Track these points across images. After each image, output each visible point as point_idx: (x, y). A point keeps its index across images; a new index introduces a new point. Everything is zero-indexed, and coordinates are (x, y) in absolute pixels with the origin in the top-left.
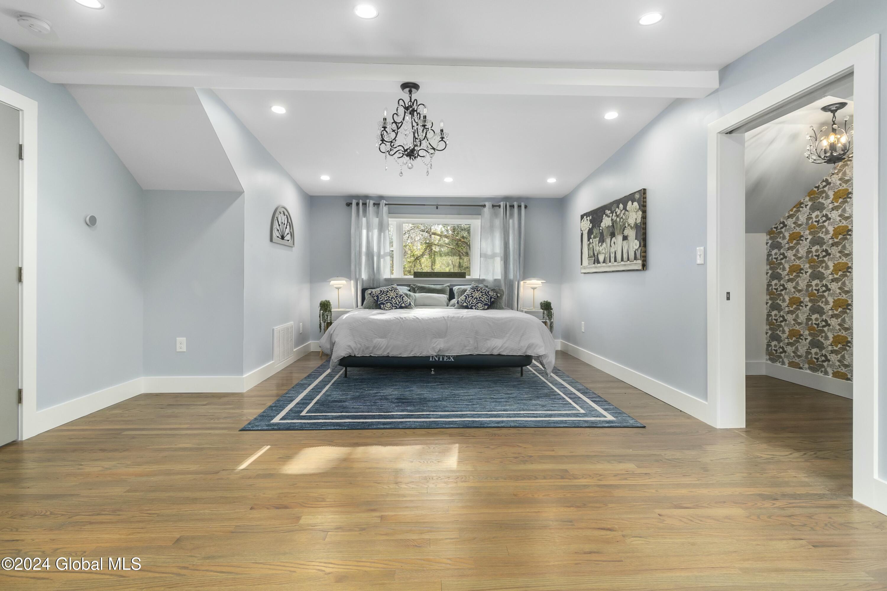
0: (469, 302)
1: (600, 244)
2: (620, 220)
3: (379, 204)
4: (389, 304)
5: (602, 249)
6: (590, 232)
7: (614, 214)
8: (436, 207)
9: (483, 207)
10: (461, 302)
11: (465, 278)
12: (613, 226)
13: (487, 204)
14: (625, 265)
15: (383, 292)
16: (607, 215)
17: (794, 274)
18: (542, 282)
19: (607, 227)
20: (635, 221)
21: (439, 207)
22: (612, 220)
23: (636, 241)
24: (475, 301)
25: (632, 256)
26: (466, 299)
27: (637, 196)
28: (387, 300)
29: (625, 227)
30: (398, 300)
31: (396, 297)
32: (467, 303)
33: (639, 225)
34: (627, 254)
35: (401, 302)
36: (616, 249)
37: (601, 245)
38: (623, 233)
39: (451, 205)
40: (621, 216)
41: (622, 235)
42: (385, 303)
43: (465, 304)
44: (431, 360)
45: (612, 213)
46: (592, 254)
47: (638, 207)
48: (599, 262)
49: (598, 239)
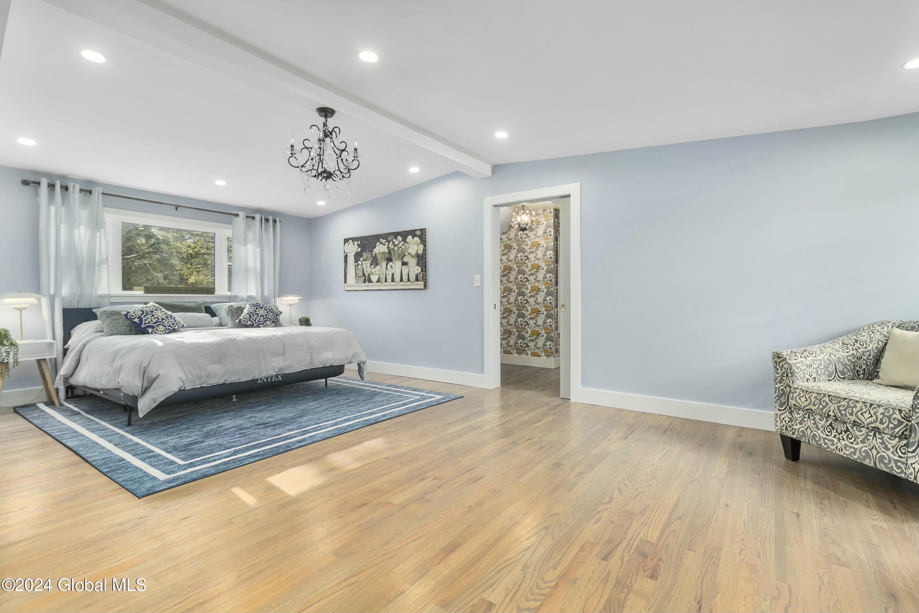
0: (255, 320)
1: (373, 266)
2: (398, 250)
3: (90, 192)
4: (161, 326)
5: (376, 273)
6: (358, 256)
7: (391, 243)
8: (174, 207)
9: (234, 216)
10: (245, 321)
11: (214, 294)
12: (389, 252)
13: (240, 213)
14: (405, 285)
15: (147, 313)
16: (381, 243)
17: (507, 292)
18: (299, 299)
19: (382, 253)
20: (416, 251)
21: (178, 208)
22: (388, 248)
23: (418, 267)
24: (262, 319)
25: (413, 278)
26: (250, 316)
27: (418, 233)
28: (157, 322)
29: (405, 255)
30: (171, 322)
31: (167, 317)
32: (252, 322)
33: (421, 255)
34: (407, 277)
35: (174, 323)
36: (393, 272)
37: (375, 267)
38: (402, 260)
39: (197, 209)
40: (400, 246)
41: (401, 261)
42: (155, 325)
43: (249, 323)
44: (259, 382)
45: (389, 242)
46: (361, 274)
47: (419, 241)
48: (370, 281)
49: (370, 262)
